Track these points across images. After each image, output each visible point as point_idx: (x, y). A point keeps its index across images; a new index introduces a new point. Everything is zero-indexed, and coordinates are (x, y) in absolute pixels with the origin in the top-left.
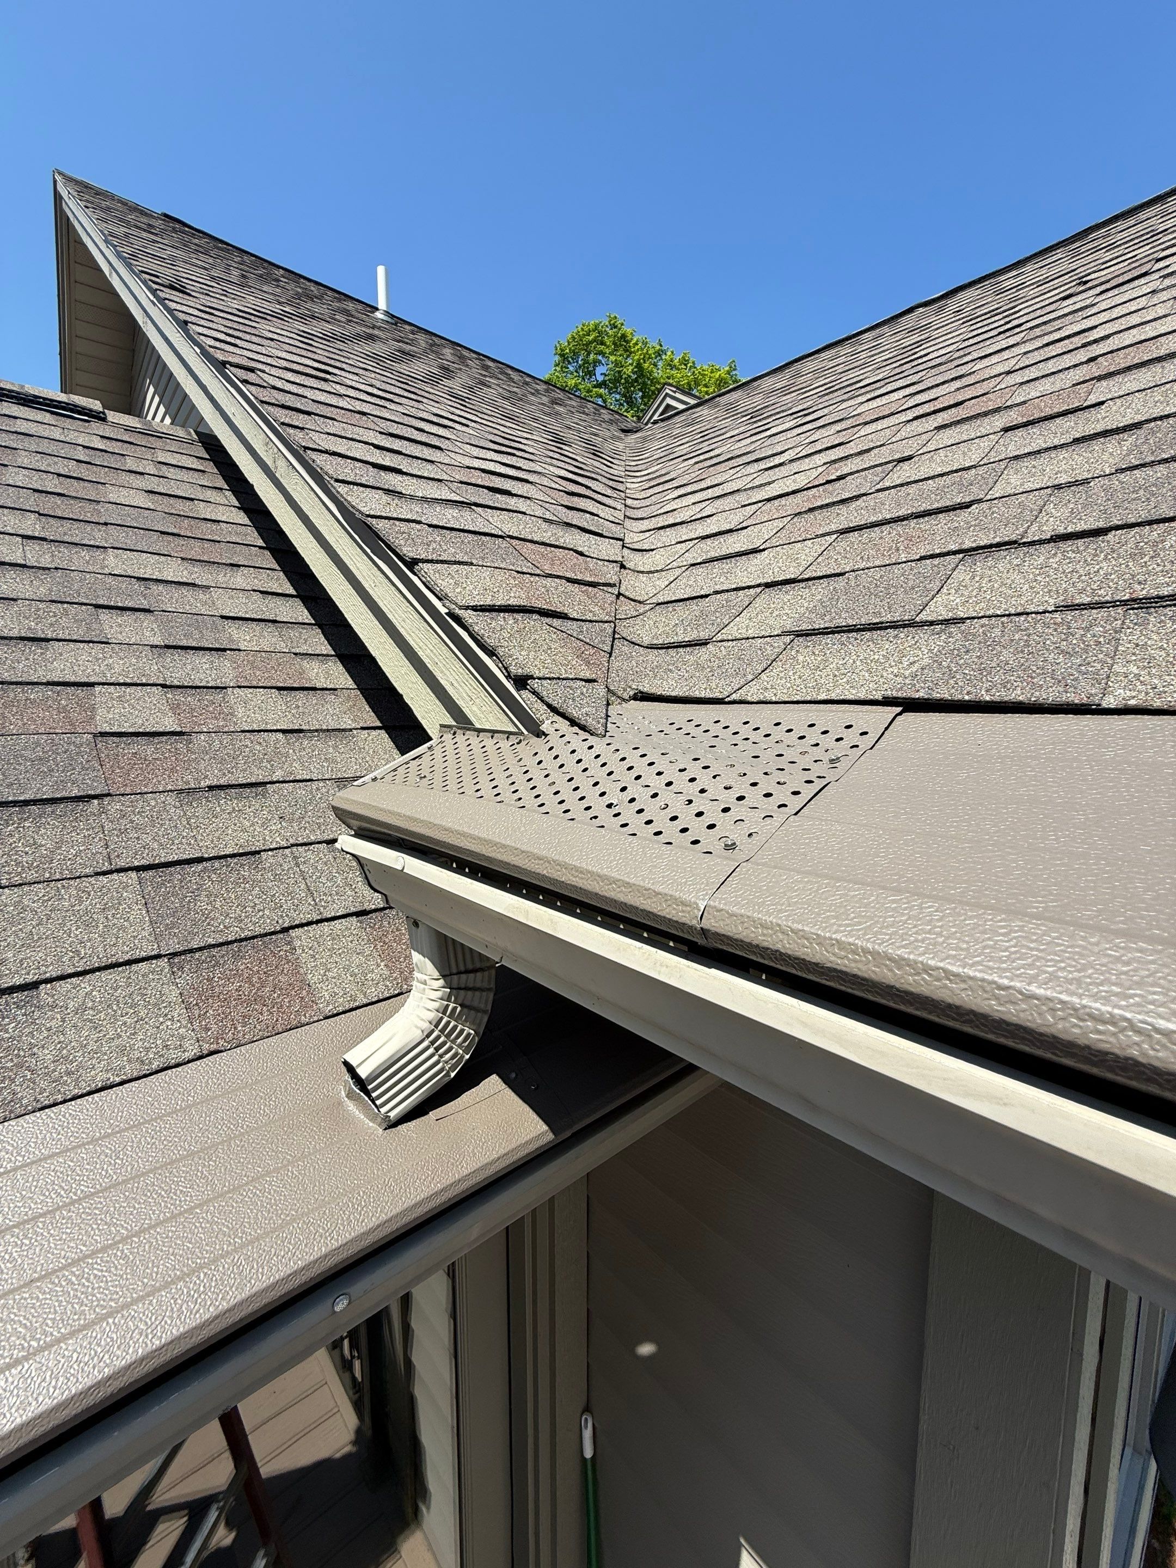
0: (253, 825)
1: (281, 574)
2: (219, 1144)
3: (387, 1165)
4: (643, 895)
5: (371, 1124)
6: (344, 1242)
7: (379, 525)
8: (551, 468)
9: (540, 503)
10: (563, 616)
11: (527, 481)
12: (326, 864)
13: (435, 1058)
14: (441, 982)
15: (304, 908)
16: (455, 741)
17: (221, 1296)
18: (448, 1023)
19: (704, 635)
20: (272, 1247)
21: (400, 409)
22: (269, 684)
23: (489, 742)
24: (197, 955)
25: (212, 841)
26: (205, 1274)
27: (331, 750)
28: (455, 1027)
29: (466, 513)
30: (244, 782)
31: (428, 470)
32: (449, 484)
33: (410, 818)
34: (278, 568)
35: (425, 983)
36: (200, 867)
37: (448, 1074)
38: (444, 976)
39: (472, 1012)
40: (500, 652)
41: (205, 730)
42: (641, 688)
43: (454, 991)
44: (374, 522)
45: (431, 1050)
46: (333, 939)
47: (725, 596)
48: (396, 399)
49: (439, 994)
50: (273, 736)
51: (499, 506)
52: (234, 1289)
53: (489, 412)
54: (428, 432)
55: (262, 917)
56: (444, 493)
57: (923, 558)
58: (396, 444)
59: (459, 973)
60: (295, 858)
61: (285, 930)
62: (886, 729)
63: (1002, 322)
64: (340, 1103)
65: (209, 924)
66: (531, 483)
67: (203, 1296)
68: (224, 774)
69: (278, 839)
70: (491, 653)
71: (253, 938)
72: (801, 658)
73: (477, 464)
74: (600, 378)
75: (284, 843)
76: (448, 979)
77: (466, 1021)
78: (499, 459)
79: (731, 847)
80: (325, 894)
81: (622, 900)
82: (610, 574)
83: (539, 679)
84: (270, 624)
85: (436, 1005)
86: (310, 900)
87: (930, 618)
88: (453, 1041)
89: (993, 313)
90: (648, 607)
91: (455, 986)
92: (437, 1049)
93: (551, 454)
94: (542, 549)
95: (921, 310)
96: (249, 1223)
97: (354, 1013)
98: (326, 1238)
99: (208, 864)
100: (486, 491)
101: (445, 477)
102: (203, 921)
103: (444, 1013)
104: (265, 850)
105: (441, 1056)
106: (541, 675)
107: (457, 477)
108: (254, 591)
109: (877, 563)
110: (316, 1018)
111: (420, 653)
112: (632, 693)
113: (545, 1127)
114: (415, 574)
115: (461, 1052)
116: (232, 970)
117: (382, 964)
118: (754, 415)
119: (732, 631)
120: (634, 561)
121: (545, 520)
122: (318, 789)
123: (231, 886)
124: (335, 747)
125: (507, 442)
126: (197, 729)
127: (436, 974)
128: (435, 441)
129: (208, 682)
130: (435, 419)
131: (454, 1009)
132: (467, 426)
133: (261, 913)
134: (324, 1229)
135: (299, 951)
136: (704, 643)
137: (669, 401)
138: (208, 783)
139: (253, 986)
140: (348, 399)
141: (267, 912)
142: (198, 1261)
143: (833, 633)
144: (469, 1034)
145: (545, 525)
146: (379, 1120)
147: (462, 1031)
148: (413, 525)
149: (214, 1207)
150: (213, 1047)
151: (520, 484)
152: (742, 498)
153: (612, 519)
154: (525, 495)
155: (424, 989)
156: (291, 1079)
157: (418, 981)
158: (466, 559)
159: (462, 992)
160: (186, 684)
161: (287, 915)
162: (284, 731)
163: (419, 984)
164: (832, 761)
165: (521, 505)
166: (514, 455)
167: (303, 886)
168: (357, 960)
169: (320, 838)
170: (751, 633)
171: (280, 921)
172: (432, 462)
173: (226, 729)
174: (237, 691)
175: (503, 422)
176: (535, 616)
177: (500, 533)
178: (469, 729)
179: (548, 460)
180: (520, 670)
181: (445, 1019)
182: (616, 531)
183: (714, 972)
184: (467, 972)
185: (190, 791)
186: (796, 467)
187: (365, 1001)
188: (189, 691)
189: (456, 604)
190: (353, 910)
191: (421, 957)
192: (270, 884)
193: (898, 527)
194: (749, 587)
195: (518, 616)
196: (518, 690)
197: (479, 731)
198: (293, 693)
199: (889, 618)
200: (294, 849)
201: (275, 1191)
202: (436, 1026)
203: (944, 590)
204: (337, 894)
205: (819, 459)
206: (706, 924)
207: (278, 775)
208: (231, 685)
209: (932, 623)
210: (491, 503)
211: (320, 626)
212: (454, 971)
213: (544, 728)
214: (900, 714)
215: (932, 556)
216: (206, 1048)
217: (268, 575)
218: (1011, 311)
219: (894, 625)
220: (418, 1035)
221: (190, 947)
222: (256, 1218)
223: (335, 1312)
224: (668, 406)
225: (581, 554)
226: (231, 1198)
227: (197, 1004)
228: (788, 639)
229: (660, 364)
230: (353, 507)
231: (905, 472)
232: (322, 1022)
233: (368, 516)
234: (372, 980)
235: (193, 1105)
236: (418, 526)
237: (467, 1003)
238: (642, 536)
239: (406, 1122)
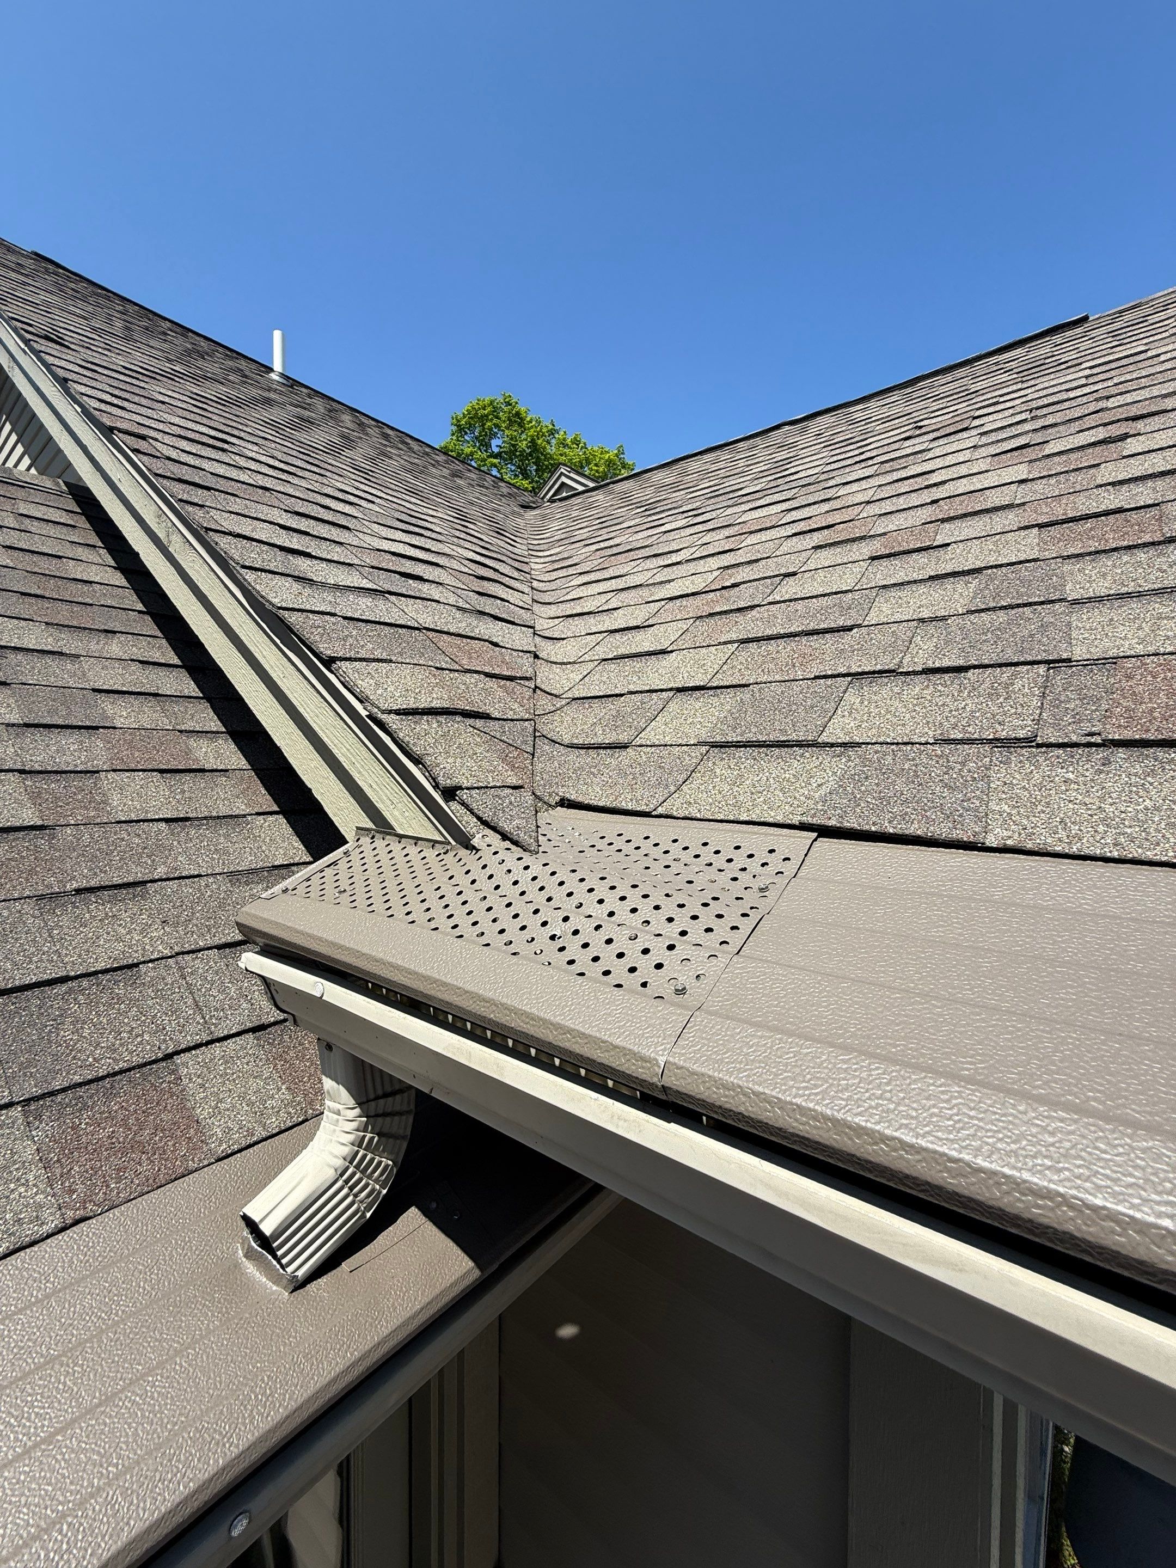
0: (129, 933)
1: (164, 641)
2: (86, 1341)
3: (295, 1337)
4: (600, 1048)
5: (275, 1288)
6: (247, 1445)
7: (293, 619)
8: (459, 550)
9: (452, 589)
10: (486, 716)
11: (437, 565)
12: (217, 973)
13: (350, 1199)
14: (357, 1111)
15: (192, 1028)
16: (374, 845)
17: (89, 1551)
18: (364, 1156)
19: (623, 738)
20: (156, 1470)
21: (304, 484)
22: (150, 767)
23: (412, 850)
24: (59, 1098)
25: (80, 956)
26: (69, 1525)
27: (222, 840)
28: (372, 1160)
29: (381, 603)
30: (120, 882)
31: (336, 553)
32: (360, 568)
33: (333, 944)
34: (160, 635)
35: (338, 1113)
36: (64, 988)
37: (363, 1215)
38: (360, 1104)
39: (391, 1140)
40: (428, 760)
41: (72, 822)
42: (567, 796)
43: (372, 1119)
44: (286, 614)
45: (345, 1191)
46: (227, 1062)
47: (638, 697)
48: (300, 473)
49: (354, 1125)
50: (155, 827)
51: (412, 594)
52: (107, 1538)
53: (393, 487)
54: (334, 510)
55: (141, 1043)
56: (355, 579)
57: (816, 678)
58: (303, 524)
59: (377, 1098)
60: (181, 969)
61: (168, 1057)
62: (806, 855)
63: (857, 452)
64: (237, 1266)
65: (74, 1058)
66: (442, 567)
67: (65, 1557)
68: (95, 874)
69: (160, 948)
70: (417, 761)
71: (129, 1070)
72: (718, 771)
73: (386, 545)
74: (496, 450)
75: (167, 952)
76: (365, 1106)
77: (384, 1151)
78: (407, 540)
79: (681, 991)
80: (216, 1010)
81: (578, 1051)
82: (525, 666)
83: (468, 789)
84: (151, 698)
85: (351, 1137)
86: (198, 1018)
87: (830, 740)
88: (370, 1177)
89: (848, 442)
90: (564, 702)
91: (372, 1114)
92: (351, 1189)
93: (458, 533)
94: (458, 641)
95: (787, 428)
96: (126, 1443)
97: (251, 1150)
98: (224, 1445)
99: (74, 984)
100: (398, 576)
101: (356, 561)
102: (68, 1055)
103: (360, 1146)
104: (144, 962)
105: (356, 1196)
106: (469, 785)
107: (368, 561)
108: (132, 660)
109: (778, 678)
110: (206, 1162)
111: (335, 751)
112: (557, 798)
113: (471, 1264)
114: (332, 672)
115: (378, 1187)
116: (103, 1112)
117: (284, 1087)
118: (648, 508)
119: (650, 736)
120: (547, 650)
121: (459, 608)
122: (207, 885)
123: (102, 1009)
124: (227, 836)
125: (413, 521)
126: (62, 821)
127: (352, 1103)
128: (343, 521)
129: (76, 766)
130: (340, 495)
131: (372, 1139)
132: (373, 502)
133: (139, 1039)
134: (221, 1433)
135: (185, 1081)
136: (625, 747)
137: (563, 479)
138: (75, 885)
139: (130, 1129)
140: (250, 473)
141: (146, 1037)
142: (60, 1508)
143: (745, 746)
144: (387, 1166)
145: (458, 614)
146: (285, 1281)
147: (380, 1163)
148: (327, 618)
149: (81, 1429)
150: (80, 1214)
151: (430, 568)
152: (645, 593)
153: (521, 604)
154: (437, 580)
155: (338, 1121)
156: (177, 1243)
157: (330, 1110)
158: (384, 656)
159: (380, 1120)
160: (49, 769)
161: (171, 1039)
162: (167, 820)
163: (330, 1114)
164: (761, 890)
165: (435, 592)
166: (422, 535)
167: (190, 1001)
168: (254, 1084)
169: (210, 943)
170: (668, 740)
171: (163, 1047)
172: (341, 544)
173: (98, 820)
174: (110, 775)
175: (408, 498)
176: (458, 718)
177: (416, 625)
178: (389, 834)
179: (455, 540)
180: (448, 781)
181: (362, 1152)
182: (526, 616)
183: (673, 1126)
184: (385, 1095)
185: (53, 896)
186: (691, 567)
187: (264, 1134)
188: (53, 777)
189: (378, 708)
190: (249, 1025)
191: (334, 1083)
192: (150, 1003)
193: (792, 644)
194: (662, 690)
195: (442, 719)
196: (446, 801)
197: (401, 837)
198: (178, 776)
199: (794, 737)
200: (180, 958)
201: (159, 1393)
202: (351, 1162)
203: (839, 711)
204: (230, 1008)
205: (714, 563)
206: (667, 1081)
207: (161, 871)
208: (105, 768)
209: (832, 745)
210: (404, 591)
211: (209, 700)
212: (372, 1096)
213: (475, 842)
214: (815, 840)
215: (825, 677)
216: (70, 1215)
217: (149, 643)
218: (862, 442)
219: (800, 744)
220: (330, 1174)
221: (50, 1089)
222: (136, 1434)
223: (231, 1538)
224: (563, 484)
225: (496, 645)
226: (103, 1412)
227: (58, 1161)
228: (704, 749)
229: (554, 442)
230: (262, 597)
231: (790, 589)
232: (214, 1167)
233: (280, 608)
234: (273, 1108)
235: (53, 1294)
236: (333, 619)
237: (385, 1130)
238: (552, 623)
239: (316, 1279)
